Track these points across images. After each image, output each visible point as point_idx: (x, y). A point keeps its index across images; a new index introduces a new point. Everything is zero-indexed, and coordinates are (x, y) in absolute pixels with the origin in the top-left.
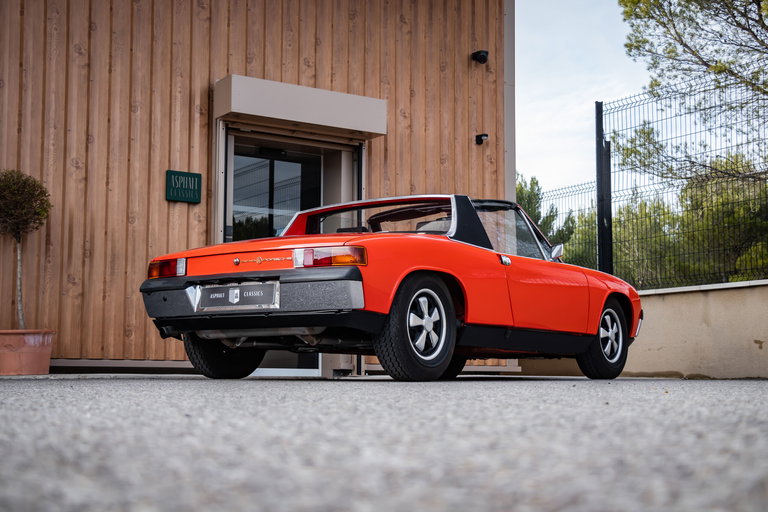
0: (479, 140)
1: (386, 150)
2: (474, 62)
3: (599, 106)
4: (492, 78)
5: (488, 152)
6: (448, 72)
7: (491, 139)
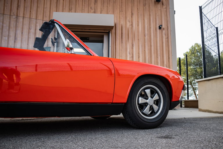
0: (160, 28)
1: (122, 33)
2: (157, 2)
3: (201, 8)
4: (164, 7)
5: (164, 32)
6: (147, 6)
7: (163, 26)
